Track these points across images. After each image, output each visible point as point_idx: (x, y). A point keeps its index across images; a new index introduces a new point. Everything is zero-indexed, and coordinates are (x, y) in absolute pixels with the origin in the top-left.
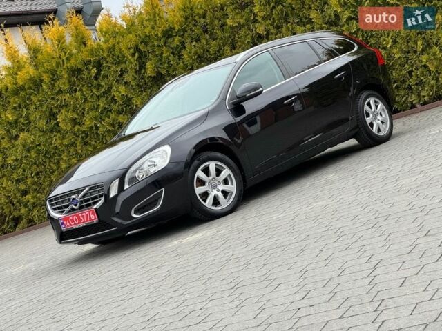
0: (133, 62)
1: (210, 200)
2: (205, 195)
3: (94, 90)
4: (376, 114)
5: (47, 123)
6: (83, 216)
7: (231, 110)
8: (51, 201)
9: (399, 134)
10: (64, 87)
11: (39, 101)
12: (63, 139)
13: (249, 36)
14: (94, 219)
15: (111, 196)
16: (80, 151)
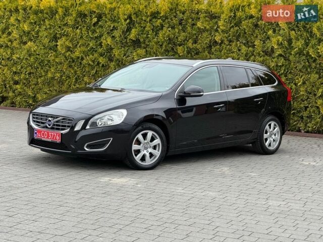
0: (124, 25)
1: (140, 156)
2: (138, 152)
3: (90, 33)
4: (272, 133)
5: (49, 42)
6: (51, 135)
7: (177, 99)
8: (34, 115)
10: (70, 23)
11: (50, 25)
14: (58, 140)
15: (76, 129)
16: (65, 71)
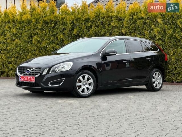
0: (70, 26)
1: (81, 89)
2: (80, 87)
3: (51, 32)
4: (157, 79)
5: (28, 38)
6: (29, 78)
7: (101, 57)
8: (19, 68)
9: (163, 90)
10: (39, 27)
11: (28, 29)
12: (32, 47)
13: (118, 32)
14: (33, 81)
15: (43, 74)
16: (37, 54)
